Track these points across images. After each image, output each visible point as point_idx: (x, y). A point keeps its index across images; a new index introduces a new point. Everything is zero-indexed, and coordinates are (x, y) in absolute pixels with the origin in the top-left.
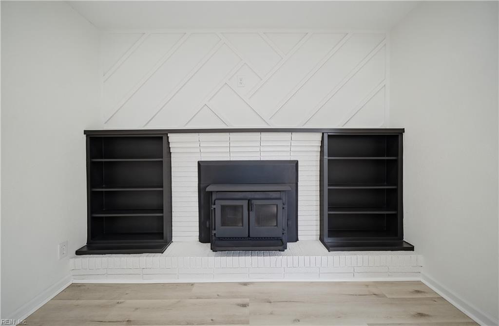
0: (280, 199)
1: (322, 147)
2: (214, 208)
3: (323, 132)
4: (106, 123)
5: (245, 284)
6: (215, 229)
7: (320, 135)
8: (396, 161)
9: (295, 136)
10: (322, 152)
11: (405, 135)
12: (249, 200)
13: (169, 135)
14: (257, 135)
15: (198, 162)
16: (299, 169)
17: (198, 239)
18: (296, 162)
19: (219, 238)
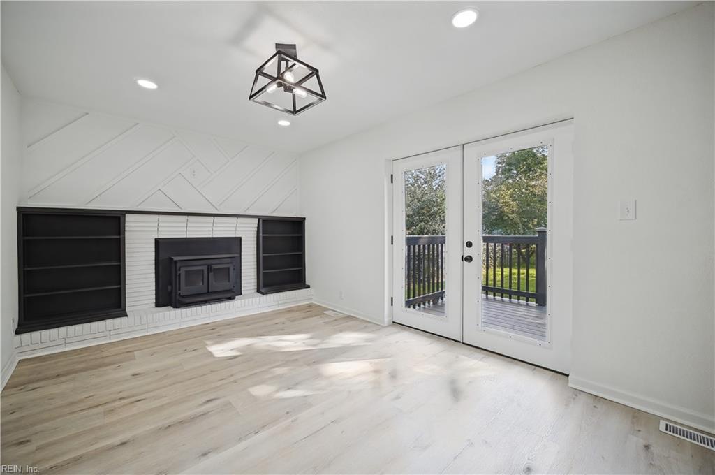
0: (231, 263)
1: (258, 228)
2: (180, 274)
3: (259, 217)
4: (30, 198)
5: (208, 324)
6: (179, 290)
7: (257, 220)
8: (301, 237)
9: (240, 220)
10: (258, 232)
11: (306, 221)
12: (208, 266)
13: (127, 215)
14: (211, 219)
15: (156, 239)
16: (243, 243)
17: (154, 305)
18: (241, 238)
19: (183, 297)
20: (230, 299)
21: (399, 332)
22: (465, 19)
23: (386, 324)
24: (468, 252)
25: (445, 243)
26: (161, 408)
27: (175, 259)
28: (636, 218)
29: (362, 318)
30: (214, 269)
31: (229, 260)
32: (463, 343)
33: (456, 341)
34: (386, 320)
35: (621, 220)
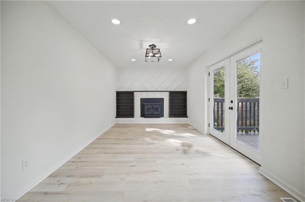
1: (169, 95)
2: (145, 108)
3: (169, 91)
6: (145, 113)
8: (185, 98)
9: (163, 92)
11: (187, 92)
12: (152, 107)
13: (134, 92)
14: (154, 92)
15: (141, 98)
16: (164, 100)
17: (140, 116)
18: (163, 98)
19: (146, 115)
20: (159, 117)
21: (208, 137)
22: (192, 21)
23: (205, 134)
24: (232, 105)
25: (224, 102)
26: (128, 136)
27: (144, 104)
28: (288, 88)
29: (199, 130)
30: (154, 108)
31: (158, 105)
32: (230, 147)
33: (228, 145)
34: (206, 132)
35: (281, 89)
